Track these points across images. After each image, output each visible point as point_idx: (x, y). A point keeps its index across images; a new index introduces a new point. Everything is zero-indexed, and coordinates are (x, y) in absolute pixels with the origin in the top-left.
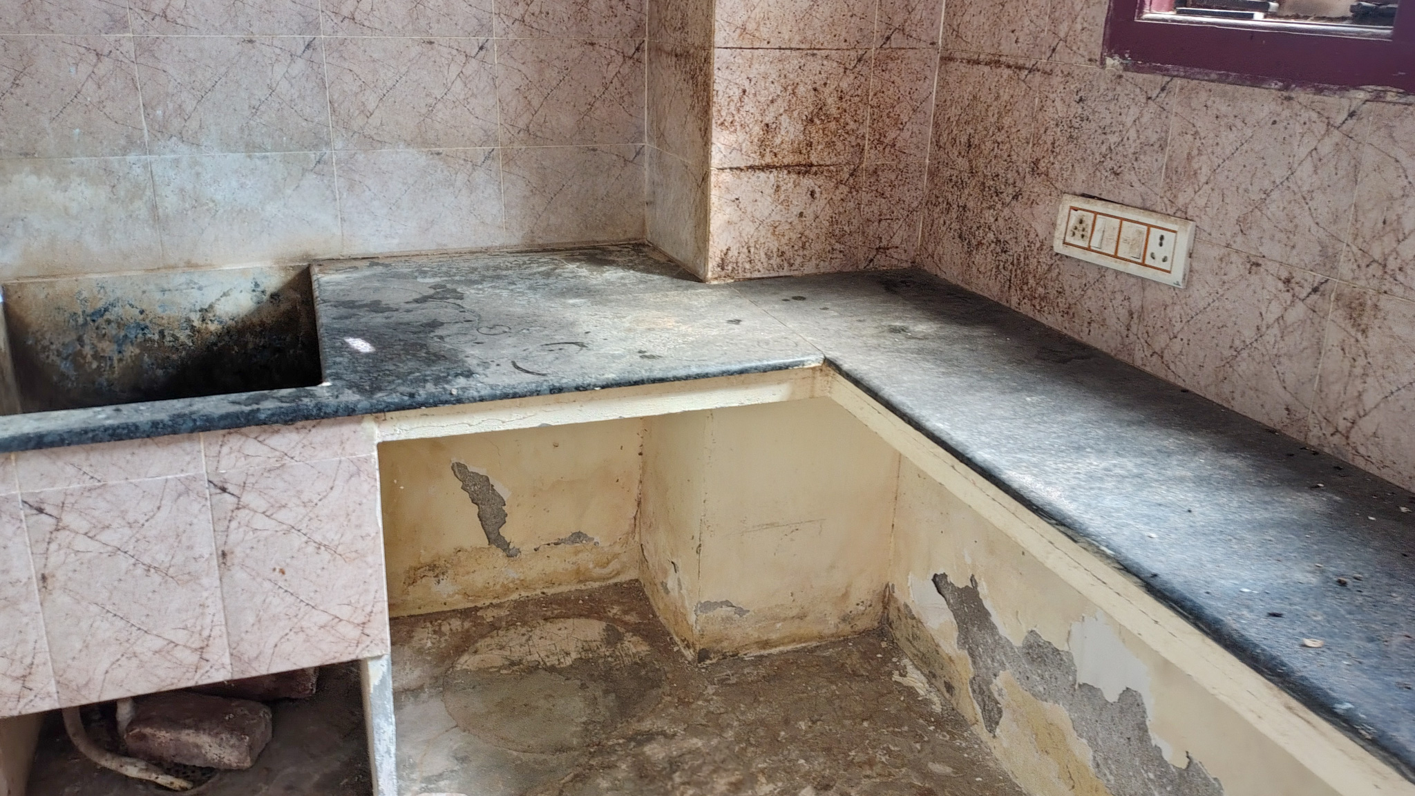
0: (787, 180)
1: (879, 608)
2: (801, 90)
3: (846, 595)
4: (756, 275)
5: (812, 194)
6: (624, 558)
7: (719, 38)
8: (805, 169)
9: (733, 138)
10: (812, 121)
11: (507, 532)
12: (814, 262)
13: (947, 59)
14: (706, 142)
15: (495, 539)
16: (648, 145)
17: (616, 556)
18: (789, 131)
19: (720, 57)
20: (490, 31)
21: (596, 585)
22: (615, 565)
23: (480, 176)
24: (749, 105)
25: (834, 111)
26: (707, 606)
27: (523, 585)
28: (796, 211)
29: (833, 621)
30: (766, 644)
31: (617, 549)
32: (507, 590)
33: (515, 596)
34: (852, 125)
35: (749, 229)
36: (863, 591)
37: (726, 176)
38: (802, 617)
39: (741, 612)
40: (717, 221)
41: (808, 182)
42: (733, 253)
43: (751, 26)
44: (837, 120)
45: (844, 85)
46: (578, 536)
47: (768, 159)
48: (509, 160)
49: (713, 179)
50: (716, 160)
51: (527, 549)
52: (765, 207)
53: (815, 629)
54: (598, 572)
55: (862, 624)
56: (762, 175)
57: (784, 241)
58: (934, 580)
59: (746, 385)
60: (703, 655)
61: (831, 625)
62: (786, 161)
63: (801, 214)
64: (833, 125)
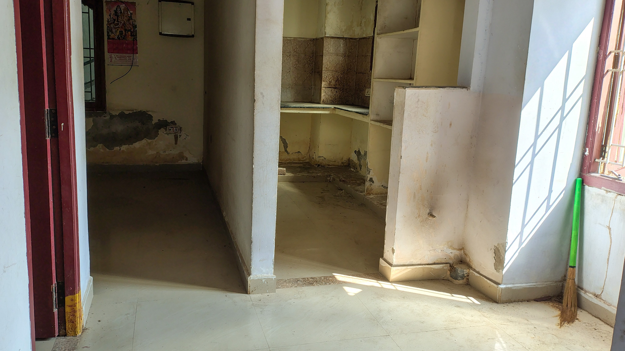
0: (333, 90)
1: (348, 162)
2: (335, 77)
3: (342, 159)
4: (328, 103)
5: (337, 92)
6: (306, 157)
7: (323, 69)
8: (335, 88)
9: (325, 83)
10: (336, 81)
11: (287, 149)
12: (337, 102)
13: (356, 73)
14: (321, 83)
15: (286, 151)
16: (313, 87)
17: (305, 157)
18: (333, 82)
19: (323, 72)
20: (291, 69)
21: (302, 162)
22: (305, 158)
23: (288, 90)
24: (327, 78)
25: (340, 80)
26: (320, 157)
27: (290, 159)
28: (334, 94)
29: (340, 163)
30: (329, 165)
31: (305, 156)
32: (287, 160)
33: (288, 161)
34: (342, 82)
35: (327, 96)
36: (345, 159)
37: (324, 88)
38: (335, 162)
39: (325, 159)
40: (322, 95)
41: (336, 90)
42: (325, 100)
43: (328, 68)
44: (340, 81)
45: (341, 76)
46: (299, 152)
47: (330, 86)
48: (292, 88)
49: (322, 89)
50: (322, 86)
51: (291, 153)
52: (330, 93)
53: (337, 164)
54: (302, 159)
55: (345, 164)
56: (329, 89)
57: (332, 98)
58: (355, 152)
59: (324, 110)
60: (319, 165)
61: (340, 164)
62: (333, 87)
63: (335, 95)
64: (340, 82)
